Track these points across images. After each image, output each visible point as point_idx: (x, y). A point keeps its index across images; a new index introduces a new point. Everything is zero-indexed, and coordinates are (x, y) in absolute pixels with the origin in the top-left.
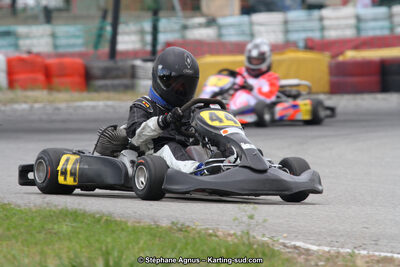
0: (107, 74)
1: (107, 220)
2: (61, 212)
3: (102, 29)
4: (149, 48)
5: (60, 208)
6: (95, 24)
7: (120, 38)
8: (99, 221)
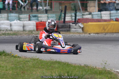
0: (63, 27)
1: (67, 64)
2: (55, 62)
3: (61, 15)
4: (74, 20)
5: (55, 61)
6: (59, 14)
7: (66, 18)
8: (65, 64)
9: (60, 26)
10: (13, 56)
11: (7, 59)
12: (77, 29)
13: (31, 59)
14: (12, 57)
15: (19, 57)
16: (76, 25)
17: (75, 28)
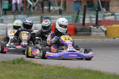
4: (95, 22)
9: (78, 30)
10: (34, 64)
11: (28, 67)
12: (99, 32)
13: (55, 67)
14: (32, 65)
15: (40, 65)
16: (97, 28)
17: (97, 32)
